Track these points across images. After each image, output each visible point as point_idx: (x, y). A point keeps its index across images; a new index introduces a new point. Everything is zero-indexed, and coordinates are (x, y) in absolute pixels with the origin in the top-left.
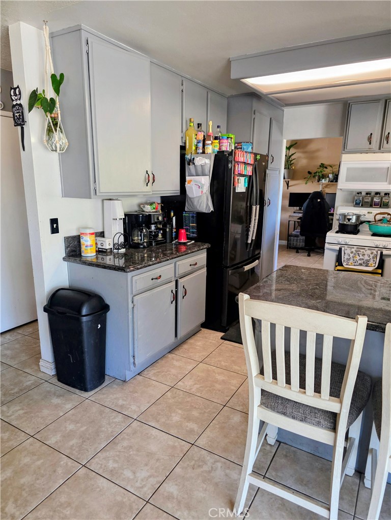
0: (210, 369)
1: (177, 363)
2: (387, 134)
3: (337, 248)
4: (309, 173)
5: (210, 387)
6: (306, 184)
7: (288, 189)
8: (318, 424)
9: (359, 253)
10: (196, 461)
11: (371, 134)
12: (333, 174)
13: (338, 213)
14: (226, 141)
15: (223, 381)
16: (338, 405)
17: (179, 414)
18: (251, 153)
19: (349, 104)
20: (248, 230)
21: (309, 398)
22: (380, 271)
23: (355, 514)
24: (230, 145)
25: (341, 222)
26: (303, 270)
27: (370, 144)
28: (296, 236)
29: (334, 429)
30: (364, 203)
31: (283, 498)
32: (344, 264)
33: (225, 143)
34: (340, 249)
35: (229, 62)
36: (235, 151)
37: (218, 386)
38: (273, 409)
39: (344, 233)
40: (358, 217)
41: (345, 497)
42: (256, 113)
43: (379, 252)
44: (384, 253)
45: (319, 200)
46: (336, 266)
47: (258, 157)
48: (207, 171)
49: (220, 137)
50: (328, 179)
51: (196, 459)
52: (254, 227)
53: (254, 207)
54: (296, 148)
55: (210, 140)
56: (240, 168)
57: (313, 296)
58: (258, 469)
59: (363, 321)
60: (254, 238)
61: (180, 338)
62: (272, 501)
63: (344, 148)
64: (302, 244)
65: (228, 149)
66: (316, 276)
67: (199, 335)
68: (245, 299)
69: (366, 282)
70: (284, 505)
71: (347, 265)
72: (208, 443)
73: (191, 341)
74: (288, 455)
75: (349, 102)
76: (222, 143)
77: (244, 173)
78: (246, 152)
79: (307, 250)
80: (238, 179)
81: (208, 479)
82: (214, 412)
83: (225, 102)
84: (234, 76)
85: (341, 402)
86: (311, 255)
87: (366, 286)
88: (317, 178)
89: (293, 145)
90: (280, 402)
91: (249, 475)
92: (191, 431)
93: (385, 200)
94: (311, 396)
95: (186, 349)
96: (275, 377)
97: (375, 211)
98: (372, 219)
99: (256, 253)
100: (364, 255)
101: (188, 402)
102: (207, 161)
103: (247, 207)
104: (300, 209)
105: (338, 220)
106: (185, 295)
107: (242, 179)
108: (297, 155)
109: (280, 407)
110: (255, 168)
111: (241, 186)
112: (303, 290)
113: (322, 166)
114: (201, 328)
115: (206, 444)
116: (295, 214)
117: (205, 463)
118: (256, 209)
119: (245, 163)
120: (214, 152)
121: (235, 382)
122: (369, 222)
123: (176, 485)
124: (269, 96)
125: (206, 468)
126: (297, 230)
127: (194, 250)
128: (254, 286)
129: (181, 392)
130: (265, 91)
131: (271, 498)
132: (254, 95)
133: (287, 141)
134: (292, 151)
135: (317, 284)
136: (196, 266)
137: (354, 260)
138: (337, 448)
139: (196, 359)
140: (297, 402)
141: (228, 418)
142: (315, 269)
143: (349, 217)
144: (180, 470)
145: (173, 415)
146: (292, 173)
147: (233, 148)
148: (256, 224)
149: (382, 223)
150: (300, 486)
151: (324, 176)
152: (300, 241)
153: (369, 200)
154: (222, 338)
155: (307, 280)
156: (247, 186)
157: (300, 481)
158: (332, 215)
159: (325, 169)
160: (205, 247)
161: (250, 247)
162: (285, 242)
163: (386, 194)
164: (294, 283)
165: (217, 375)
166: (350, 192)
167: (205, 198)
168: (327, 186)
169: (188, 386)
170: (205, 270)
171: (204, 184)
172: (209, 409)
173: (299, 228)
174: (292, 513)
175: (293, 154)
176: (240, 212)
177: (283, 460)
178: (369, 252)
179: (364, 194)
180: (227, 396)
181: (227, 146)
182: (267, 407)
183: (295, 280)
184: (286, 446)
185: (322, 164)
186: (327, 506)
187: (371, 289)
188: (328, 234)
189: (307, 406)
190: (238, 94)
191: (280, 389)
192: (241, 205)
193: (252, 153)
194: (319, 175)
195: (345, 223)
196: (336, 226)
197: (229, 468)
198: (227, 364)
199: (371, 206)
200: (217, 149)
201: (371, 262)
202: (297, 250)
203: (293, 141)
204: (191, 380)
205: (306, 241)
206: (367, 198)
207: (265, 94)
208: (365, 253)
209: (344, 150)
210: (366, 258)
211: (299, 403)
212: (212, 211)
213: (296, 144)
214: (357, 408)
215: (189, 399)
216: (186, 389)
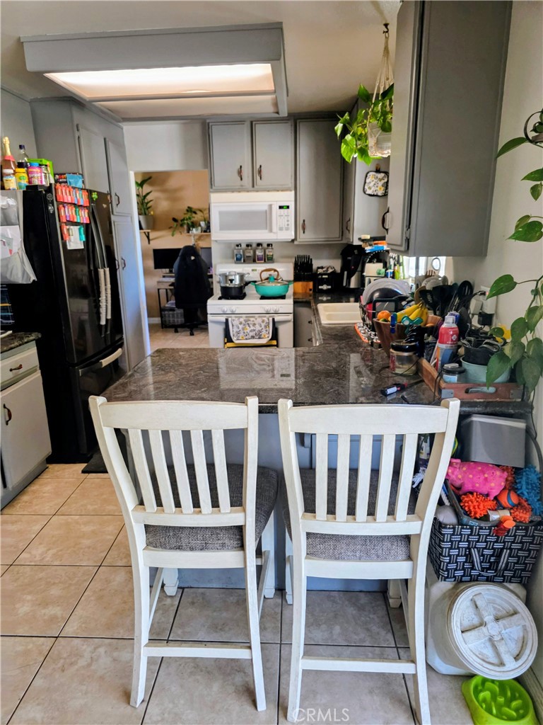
0: (70, 520)
1: (14, 527)
2: (258, 167)
3: (223, 319)
4: (175, 220)
5: (74, 547)
6: (173, 235)
7: (149, 243)
8: (223, 547)
9: (249, 322)
10: (65, 659)
11: (241, 167)
12: (205, 221)
13: (217, 273)
14: (37, 170)
15: (93, 532)
16: (242, 515)
17: (28, 601)
18: (82, 189)
19: (209, 123)
20: (98, 306)
21: (208, 518)
22: (274, 342)
23: (281, 640)
24: (46, 177)
25: (223, 285)
26: (181, 353)
27: (241, 179)
28: (172, 310)
29: (242, 547)
30: (246, 259)
31: (195, 658)
32: (234, 339)
33: (37, 172)
34: (227, 320)
35: (20, 44)
36: (55, 185)
37: (86, 542)
38: (164, 546)
39: (228, 299)
40: (242, 276)
41: (268, 625)
42: (80, 128)
43: (271, 319)
44: (276, 320)
45: (193, 258)
46: (225, 343)
47: (95, 196)
48: (13, 217)
49: (26, 163)
50: (200, 228)
51: (65, 655)
52: (106, 300)
53: (101, 271)
54: (151, 184)
55: (9, 167)
56: (67, 212)
57: (196, 385)
58: (158, 634)
59: (253, 402)
60: (109, 317)
61: (13, 488)
62: (181, 667)
63: (211, 185)
64: (180, 320)
65: (44, 183)
66: (198, 358)
67: (45, 476)
68: (99, 404)
69: (258, 358)
70: (198, 666)
71: (238, 340)
72: (80, 626)
73: (33, 488)
74: (195, 601)
75: (208, 121)
76: (32, 172)
77: (76, 220)
78: (74, 188)
79: (188, 327)
80: (68, 230)
81: (88, 676)
82: (85, 581)
83: (27, 108)
84: (31, 66)
85: (244, 511)
86: (195, 333)
87: (257, 361)
88: (185, 227)
89: (147, 179)
90: (171, 534)
91: (146, 646)
92: (53, 619)
93: (269, 252)
94: (209, 514)
95: (26, 502)
96: (159, 503)
97: (261, 267)
98: (258, 279)
99: (117, 338)
100: (254, 325)
101: (41, 579)
102: (11, 202)
103: (90, 271)
104: (171, 272)
105: (219, 282)
106: (10, 419)
107: (75, 229)
108: (154, 195)
109: (173, 541)
110: (93, 212)
111: (75, 240)
112: (183, 379)
113: (190, 210)
114: (48, 465)
115: (77, 629)
116: (164, 279)
117: (80, 656)
118: (104, 274)
119: (74, 204)
120: (20, 187)
121: (111, 529)
122: (255, 282)
123: (38, 704)
124: (96, 104)
125: (82, 662)
126: (172, 302)
127: (13, 345)
128: (115, 385)
129: (28, 568)
130: (87, 95)
131: (180, 665)
132: (71, 100)
133: (135, 174)
134: (146, 188)
135: (200, 369)
136: (21, 371)
137: (244, 333)
138: (248, 569)
139: (46, 512)
140: (193, 528)
141: (108, 581)
142: (196, 349)
143: (230, 278)
144: (42, 681)
145: (17, 606)
146: (151, 220)
147: (53, 182)
148: (109, 296)
149: (269, 282)
150: (215, 634)
151: (194, 225)
152: (178, 316)
153: (250, 253)
154: (84, 472)
155: (187, 364)
156: (84, 239)
157: (215, 627)
158: (211, 276)
159: (194, 215)
160: (31, 338)
161: (106, 331)
162: (157, 320)
163: (268, 245)
164: (171, 372)
165: (82, 526)
166: (227, 244)
167: (18, 260)
168: (200, 238)
169: (38, 556)
170: (38, 374)
171: (12, 239)
172: (77, 579)
173: (173, 298)
174: (208, 672)
175: (148, 194)
176: (82, 280)
177: (190, 609)
178: (259, 320)
179: (244, 246)
180: (102, 552)
181: (43, 178)
182: (156, 547)
183: (172, 367)
184: (192, 590)
185: (189, 207)
186: (248, 645)
187: (263, 365)
188: (210, 302)
189: (207, 528)
190: (47, 98)
191: (170, 517)
192: (82, 271)
193: (85, 189)
194: (188, 224)
195: (228, 285)
196: (217, 291)
197: (117, 648)
198: (96, 507)
199: (254, 261)
200: (25, 182)
201: (264, 332)
202: (176, 328)
203: (144, 174)
204: (42, 546)
205: (186, 315)
206: (248, 251)
207: (88, 100)
208: (256, 322)
209: (212, 188)
210: (258, 328)
211: (196, 528)
212: (34, 281)
213: (150, 178)
214: (265, 512)
215: (41, 575)
216: (35, 562)
